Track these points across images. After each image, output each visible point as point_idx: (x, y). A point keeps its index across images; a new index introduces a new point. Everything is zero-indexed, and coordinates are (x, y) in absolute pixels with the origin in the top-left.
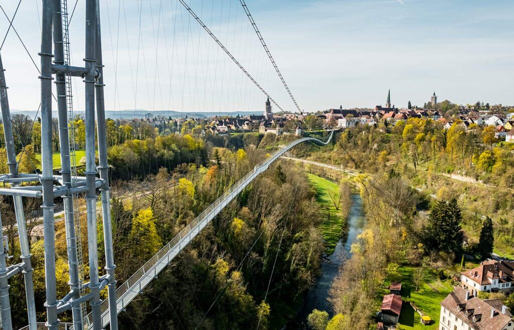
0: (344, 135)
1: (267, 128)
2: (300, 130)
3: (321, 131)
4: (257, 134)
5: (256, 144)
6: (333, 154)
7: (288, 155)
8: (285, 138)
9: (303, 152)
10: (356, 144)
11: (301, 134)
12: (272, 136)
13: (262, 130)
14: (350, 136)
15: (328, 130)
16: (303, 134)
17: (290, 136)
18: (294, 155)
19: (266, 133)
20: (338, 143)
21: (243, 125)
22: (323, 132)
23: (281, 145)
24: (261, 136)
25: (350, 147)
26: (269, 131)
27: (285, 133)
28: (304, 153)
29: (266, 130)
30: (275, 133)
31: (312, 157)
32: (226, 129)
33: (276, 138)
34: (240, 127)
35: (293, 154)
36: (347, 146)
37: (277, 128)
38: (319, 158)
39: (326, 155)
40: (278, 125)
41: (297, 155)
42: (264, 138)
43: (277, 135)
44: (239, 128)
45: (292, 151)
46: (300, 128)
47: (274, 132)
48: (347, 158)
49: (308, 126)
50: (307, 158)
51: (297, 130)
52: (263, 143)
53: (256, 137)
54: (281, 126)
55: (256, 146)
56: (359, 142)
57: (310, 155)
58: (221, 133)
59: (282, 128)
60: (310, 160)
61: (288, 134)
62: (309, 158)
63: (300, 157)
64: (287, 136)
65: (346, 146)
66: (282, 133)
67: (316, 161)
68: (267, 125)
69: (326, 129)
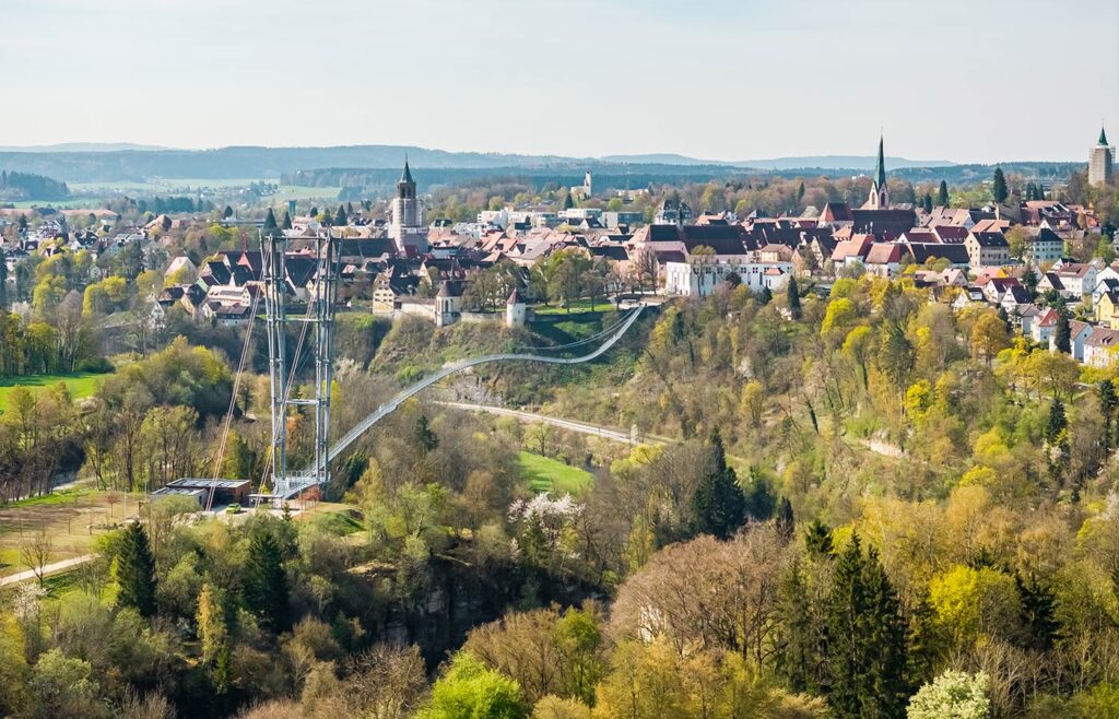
0: (662, 328)
1: (403, 297)
2: (523, 306)
3: (598, 308)
4: (364, 320)
5: (360, 356)
6: (627, 394)
7: (477, 396)
8: (468, 332)
9: (528, 385)
10: (695, 359)
11: (526, 322)
12: (419, 327)
13: (382, 303)
14: (680, 328)
15: (624, 306)
16: (532, 319)
17: (486, 329)
18: (499, 398)
19: (398, 315)
20: (646, 355)
21: (309, 285)
22: (601, 314)
23: (454, 359)
24: (380, 328)
25: (678, 369)
26: (408, 308)
27: (467, 318)
28: (535, 389)
29: (398, 305)
30: (432, 316)
31: (559, 405)
32: (245, 300)
33: (436, 335)
34: (299, 292)
35: (495, 394)
36: (671, 363)
37: (439, 298)
38: (581, 406)
39: (606, 394)
40: (442, 286)
41: (509, 395)
42: (392, 333)
43: (439, 322)
44: (293, 293)
45: (490, 383)
46: (520, 299)
47: (429, 311)
48: (662, 403)
49: (551, 289)
50: (542, 408)
51: (510, 307)
52: (387, 352)
53: (360, 330)
54: (455, 289)
55: (359, 365)
56: (706, 351)
57: (551, 398)
58: (229, 316)
59: (456, 299)
60: (554, 414)
61: (479, 319)
62: (548, 407)
63: (517, 405)
64: (473, 326)
65: (666, 365)
66: (456, 315)
67: (570, 416)
68: (404, 285)
69: (619, 301)
